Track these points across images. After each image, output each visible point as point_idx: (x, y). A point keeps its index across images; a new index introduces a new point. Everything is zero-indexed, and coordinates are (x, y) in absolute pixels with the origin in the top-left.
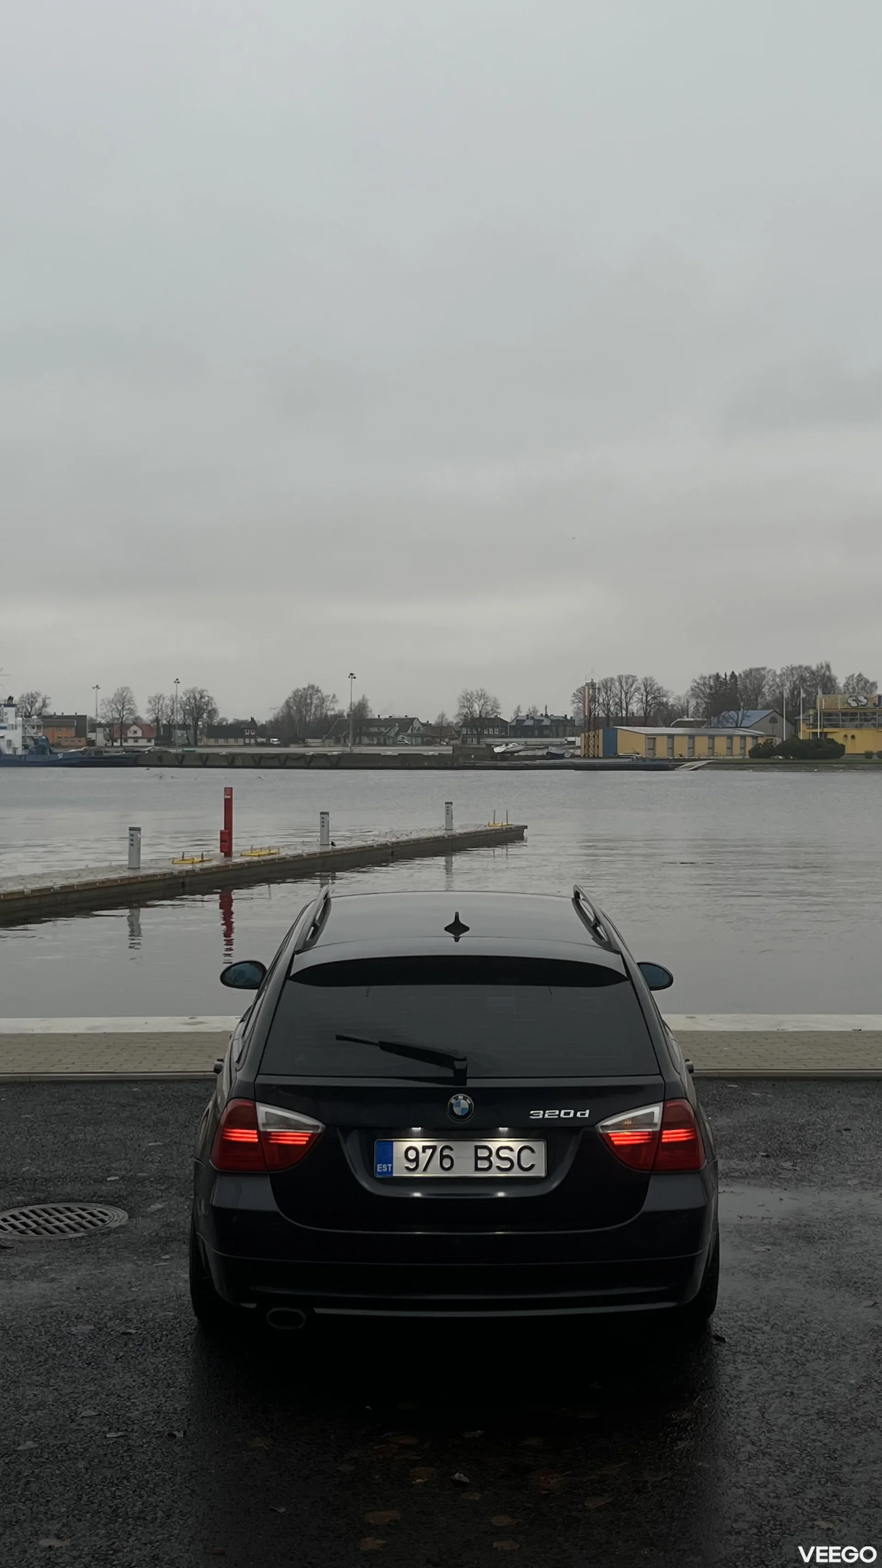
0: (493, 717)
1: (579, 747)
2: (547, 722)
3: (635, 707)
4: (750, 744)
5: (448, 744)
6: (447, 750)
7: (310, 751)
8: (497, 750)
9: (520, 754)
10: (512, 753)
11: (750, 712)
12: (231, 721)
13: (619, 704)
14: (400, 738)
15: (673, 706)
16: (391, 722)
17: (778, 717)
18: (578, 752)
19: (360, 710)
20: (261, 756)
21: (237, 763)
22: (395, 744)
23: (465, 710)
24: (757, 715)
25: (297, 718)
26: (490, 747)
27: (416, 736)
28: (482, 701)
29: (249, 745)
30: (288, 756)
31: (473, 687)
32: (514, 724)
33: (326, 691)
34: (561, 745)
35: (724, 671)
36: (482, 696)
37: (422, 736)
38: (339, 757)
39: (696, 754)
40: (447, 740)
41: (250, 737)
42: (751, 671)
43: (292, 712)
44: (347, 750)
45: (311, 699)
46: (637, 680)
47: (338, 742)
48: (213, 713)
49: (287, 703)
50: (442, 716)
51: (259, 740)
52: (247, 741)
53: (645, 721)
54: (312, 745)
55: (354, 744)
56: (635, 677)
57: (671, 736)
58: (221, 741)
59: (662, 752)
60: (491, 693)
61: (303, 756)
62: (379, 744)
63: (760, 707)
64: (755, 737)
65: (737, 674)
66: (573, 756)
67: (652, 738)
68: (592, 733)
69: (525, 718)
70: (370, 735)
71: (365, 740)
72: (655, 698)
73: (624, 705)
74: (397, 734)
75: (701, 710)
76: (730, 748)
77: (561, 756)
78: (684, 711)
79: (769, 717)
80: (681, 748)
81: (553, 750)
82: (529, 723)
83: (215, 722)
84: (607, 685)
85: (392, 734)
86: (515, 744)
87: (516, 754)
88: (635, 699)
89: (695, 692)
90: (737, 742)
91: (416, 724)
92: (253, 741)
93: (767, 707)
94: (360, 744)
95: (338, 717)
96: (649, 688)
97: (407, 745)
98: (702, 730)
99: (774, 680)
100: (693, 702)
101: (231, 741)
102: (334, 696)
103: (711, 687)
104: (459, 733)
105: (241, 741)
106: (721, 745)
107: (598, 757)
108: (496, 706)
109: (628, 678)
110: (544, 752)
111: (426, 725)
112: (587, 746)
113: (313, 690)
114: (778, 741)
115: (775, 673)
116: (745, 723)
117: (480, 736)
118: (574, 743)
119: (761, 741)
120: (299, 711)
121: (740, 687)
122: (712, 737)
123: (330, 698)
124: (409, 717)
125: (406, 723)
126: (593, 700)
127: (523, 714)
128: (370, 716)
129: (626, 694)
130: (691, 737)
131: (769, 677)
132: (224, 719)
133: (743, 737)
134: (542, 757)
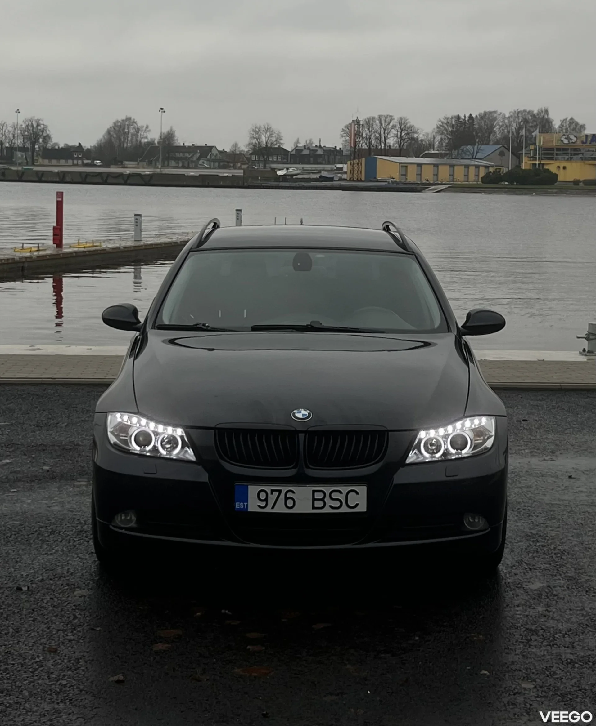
0: (276, 146)
1: (346, 173)
2: (320, 152)
3: (392, 141)
4: (482, 172)
5: (240, 168)
6: (240, 173)
7: (128, 171)
8: (280, 173)
9: (299, 176)
10: (292, 176)
11: (483, 147)
12: (62, 145)
13: (379, 139)
14: (201, 162)
15: (422, 141)
16: (193, 149)
17: (505, 150)
18: (345, 176)
19: (168, 138)
20: (87, 174)
21: (68, 179)
22: (196, 167)
23: (254, 141)
24: (488, 149)
25: (116, 144)
26: (274, 170)
27: (214, 161)
28: (268, 134)
29: (77, 165)
30: (109, 175)
31: (261, 123)
32: (294, 152)
33: (141, 123)
34: (332, 170)
35: (464, 114)
36: (268, 130)
37: (219, 161)
38: (151, 176)
39: (440, 179)
40: (239, 165)
41: (78, 158)
42: (485, 113)
43: (113, 140)
44: (158, 171)
45: (128, 128)
46: (394, 119)
47: (150, 164)
48: (47, 138)
49: (109, 132)
50: (235, 145)
51: (86, 161)
52: (75, 162)
53: (399, 152)
54: (129, 166)
55: (163, 166)
56: (392, 116)
57: (420, 165)
58: (54, 162)
59: (412, 177)
60: (275, 127)
61: (121, 175)
62: (183, 167)
63: (491, 143)
64: (487, 167)
65: (474, 116)
66: (341, 179)
67: (404, 166)
68: (356, 161)
69: (303, 148)
70: (177, 159)
71: (173, 163)
72: (408, 134)
73: (383, 139)
74: (199, 159)
75: (444, 144)
76: (467, 176)
77: (331, 179)
78: (431, 145)
79: (498, 152)
80: (428, 175)
81: (325, 174)
82: (306, 152)
83: (49, 146)
84: (369, 123)
85: (195, 159)
86: (293, 169)
87: (294, 177)
88: (392, 135)
89: (440, 130)
90: (472, 170)
91: (214, 151)
92: (80, 162)
93: (497, 143)
94: (168, 166)
95: (150, 144)
96: (403, 126)
97: (206, 168)
98: (445, 160)
99: (503, 121)
100: (438, 138)
101: (62, 162)
102: (147, 127)
103: (453, 126)
104: (249, 159)
105: (70, 162)
106: (459, 173)
107: (361, 181)
108: (279, 138)
109: (386, 117)
110: (317, 176)
111: (223, 152)
112: (352, 171)
113: (129, 121)
114: (505, 170)
115: (504, 115)
116: (479, 155)
117: (266, 162)
118: (341, 169)
119: (491, 170)
120: (119, 138)
121: (476, 126)
122: (452, 166)
123: (144, 128)
124: (208, 145)
125: (206, 151)
126: (358, 134)
127: (301, 145)
128: (175, 145)
129: (385, 130)
130: (436, 165)
131: (500, 119)
132: (56, 144)
133: (477, 167)
134: (316, 180)
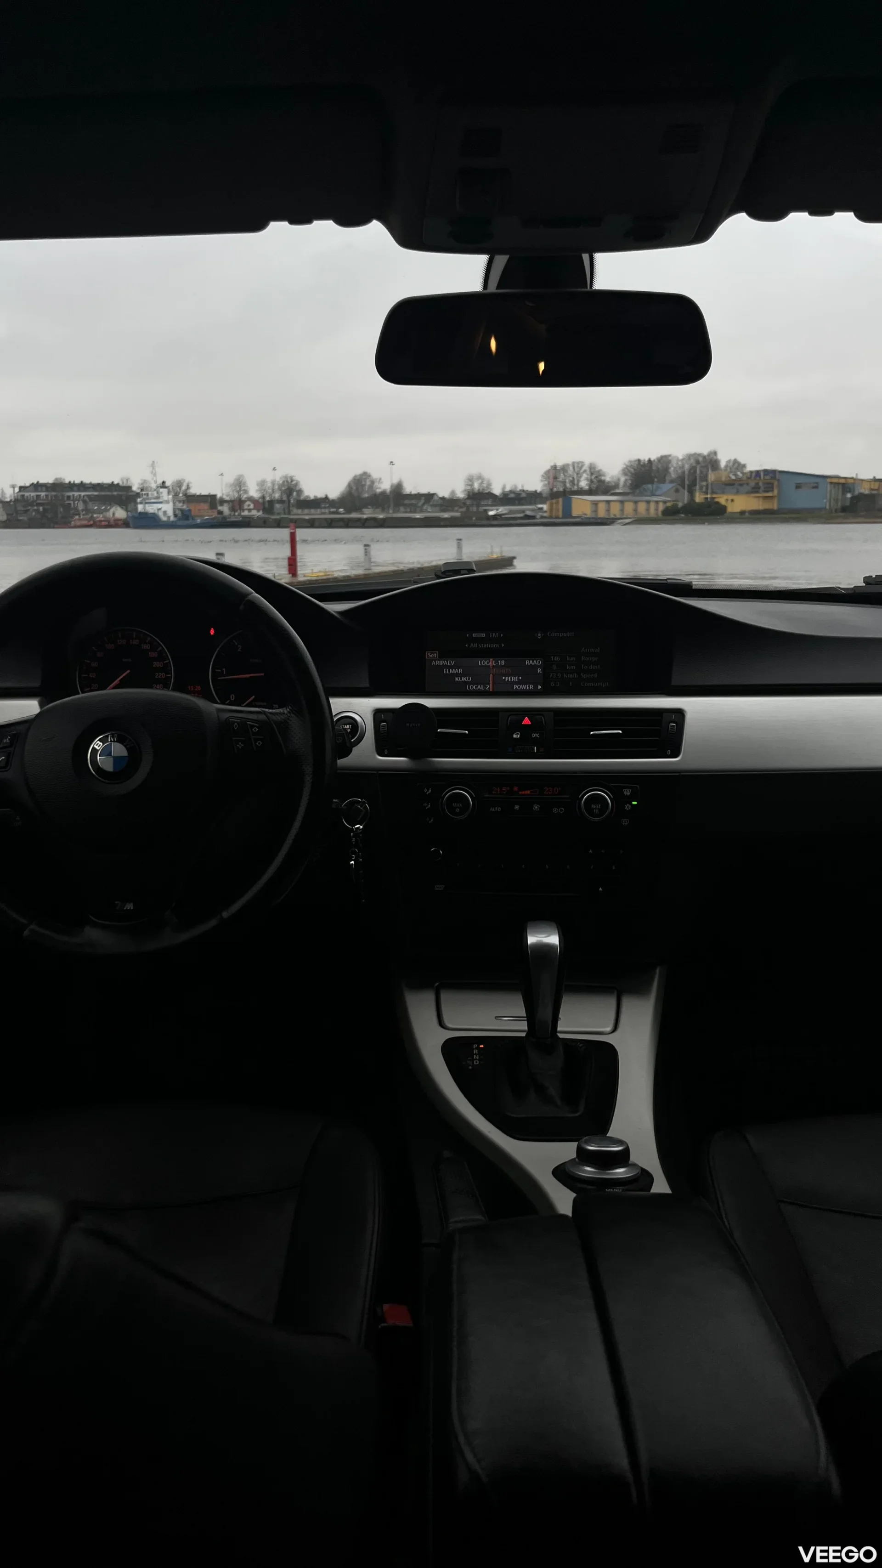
0: (487, 492)
1: (546, 512)
2: (524, 495)
3: (584, 484)
4: (661, 507)
5: (457, 511)
6: (457, 514)
7: (365, 516)
8: (491, 513)
9: (507, 516)
10: (500, 515)
11: (661, 485)
12: (312, 497)
13: (572, 482)
14: (425, 507)
15: (609, 482)
16: (418, 496)
17: (681, 489)
18: (545, 515)
19: (398, 489)
20: (332, 520)
21: (317, 524)
22: (421, 511)
23: (469, 488)
24: (666, 487)
25: (356, 494)
26: (486, 511)
27: (435, 506)
28: (480, 481)
29: (324, 513)
30: (350, 520)
31: (474, 472)
32: (501, 497)
33: (375, 475)
34: (533, 510)
35: (644, 457)
36: (480, 477)
37: (441, 505)
38: (384, 520)
39: (625, 513)
40: (456, 508)
41: (325, 508)
42: (662, 457)
43: (353, 491)
44: (390, 516)
45: (365, 481)
46: (584, 465)
47: (383, 510)
48: (300, 492)
49: (349, 485)
50: (453, 492)
51: (332, 510)
52: (323, 511)
53: (590, 492)
54: (367, 512)
55: (394, 512)
56: (583, 462)
57: (608, 502)
58: (306, 511)
59: (602, 513)
60: (486, 475)
61: (359, 519)
62: (411, 512)
63: (667, 481)
64: (665, 502)
65: (652, 459)
66: (542, 517)
67: (595, 504)
68: (554, 501)
69: (508, 493)
70: (405, 505)
71: (402, 509)
72: (596, 477)
73: (576, 482)
74: (424, 504)
75: (628, 485)
76: (648, 510)
77: (533, 517)
78: (616, 486)
79: (674, 488)
80: (615, 510)
81: (528, 513)
82: (512, 496)
83: (302, 498)
84: (564, 468)
85: (420, 504)
86: (502, 510)
87: (504, 516)
88: (583, 478)
89: (625, 472)
90: (652, 506)
91: (435, 498)
92: (327, 511)
93: (672, 482)
94: (398, 511)
95: (383, 493)
96: (593, 469)
97: (429, 512)
98: (630, 497)
99: (677, 463)
100: (623, 479)
101: (313, 511)
102: (380, 479)
103: (635, 470)
104: (464, 504)
105: (319, 511)
106: (642, 507)
107: (557, 517)
108: (489, 484)
109: (578, 463)
110: (521, 515)
111: (443, 498)
112: (551, 509)
113: (365, 475)
114: (680, 505)
115: (678, 458)
116: (658, 493)
117: (478, 506)
118: (542, 509)
119: (669, 504)
120: (357, 489)
121: (654, 468)
122: (636, 502)
123: (378, 481)
124: (431, 492)
125: (429, 497)
126: (555, 478)
127: (508, 489)
128: (405, 493)
129: (577, 474)
130: (622, 502)
131: (674, 463)
132: (308, 497)
133: (657, 502)
134: (521, 518)
